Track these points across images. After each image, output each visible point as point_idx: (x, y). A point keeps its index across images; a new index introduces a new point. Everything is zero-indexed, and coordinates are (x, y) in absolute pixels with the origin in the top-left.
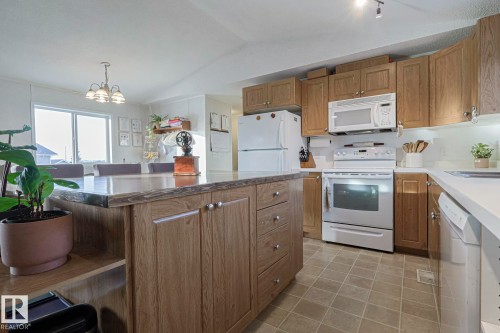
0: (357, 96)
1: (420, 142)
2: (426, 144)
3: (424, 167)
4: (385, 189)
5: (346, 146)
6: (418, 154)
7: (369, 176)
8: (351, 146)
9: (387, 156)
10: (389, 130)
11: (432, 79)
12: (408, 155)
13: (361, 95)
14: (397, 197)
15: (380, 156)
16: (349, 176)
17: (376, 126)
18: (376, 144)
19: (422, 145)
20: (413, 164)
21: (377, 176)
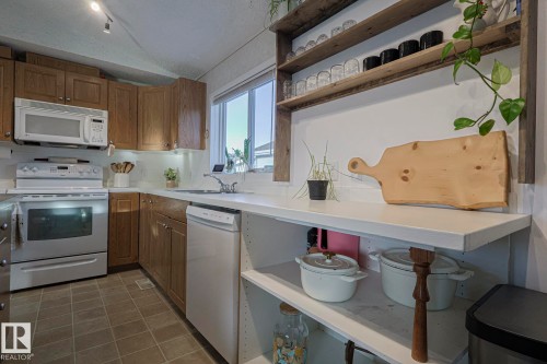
0: (60, 101)
1: (128, 163)
2: (133, 166)
3: (130, 186)
4: (99, 209)
5: (36, 160)
6: (126, 175)
7: (82, 197)
8: (46, 160)
9: (93, 175)
10: (97, 148)
11: (140, 108)
12: (117, 174)
13: (65, 102)
14: (112, 217)
15: (85, 175)
16: (54, 198)
17: (85, 140)
18: (80, 161)
19: (129, 167)
20: (121, 183)
21: (92, 197)
